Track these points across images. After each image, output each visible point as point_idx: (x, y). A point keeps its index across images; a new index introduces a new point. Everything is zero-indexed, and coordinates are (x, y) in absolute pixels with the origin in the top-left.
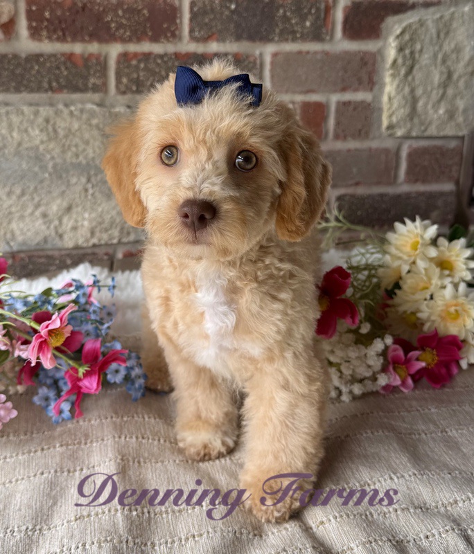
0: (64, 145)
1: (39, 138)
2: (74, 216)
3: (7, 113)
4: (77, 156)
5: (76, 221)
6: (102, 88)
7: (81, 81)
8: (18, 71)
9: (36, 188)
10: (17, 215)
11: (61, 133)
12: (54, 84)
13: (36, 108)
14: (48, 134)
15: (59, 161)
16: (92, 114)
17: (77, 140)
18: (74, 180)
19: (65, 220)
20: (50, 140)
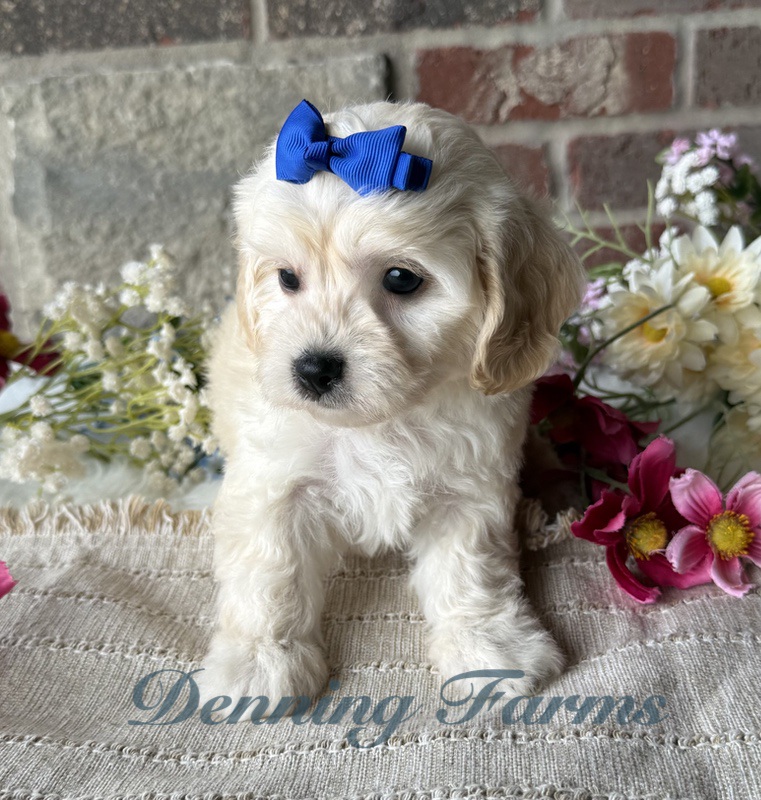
0: (179, 141)
1: (133, 126)
2: (206, 273)
3: (78, 85)
4: (204, 158)
5: (210, 282)
6: (244, 29)
7: (204, 20)
8: (95, 9)
9: (135, 221)
10: (107, 271)
11: (173, 116)
12: (159, 29)
13: (128, 73)
14: (149, 120)
15: (172, 169)
16: (226, 80)
17: (201, 129)
18: (201, 205)
19: (191, 280)
20: (153, 130)
